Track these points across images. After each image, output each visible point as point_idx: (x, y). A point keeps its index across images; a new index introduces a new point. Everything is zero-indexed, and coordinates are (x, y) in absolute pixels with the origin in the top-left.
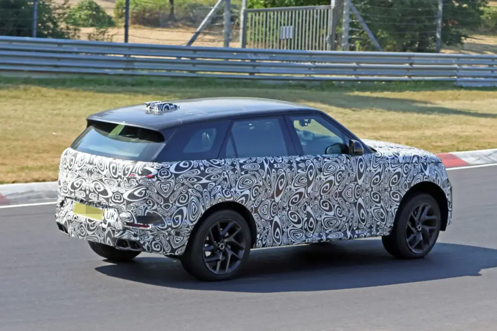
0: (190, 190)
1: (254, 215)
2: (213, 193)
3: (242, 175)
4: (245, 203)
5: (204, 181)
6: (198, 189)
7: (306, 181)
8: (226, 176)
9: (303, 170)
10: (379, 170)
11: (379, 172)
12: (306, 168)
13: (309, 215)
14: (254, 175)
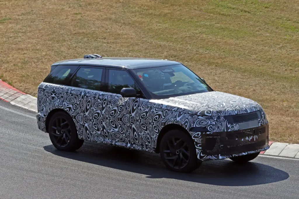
0: (48, 99)
1: (74, 119)
2: (55, 103)
3: (70, 96)
4: (69, 112)
5: (53, 95)
6: (50, 99)
7: (102, 107)
8: (63, 95)
9: (100, 100)
10: (147, 110)
11: (147, 111)
12: (103, 99)
13: (104, 128)
14: (76, 98)
